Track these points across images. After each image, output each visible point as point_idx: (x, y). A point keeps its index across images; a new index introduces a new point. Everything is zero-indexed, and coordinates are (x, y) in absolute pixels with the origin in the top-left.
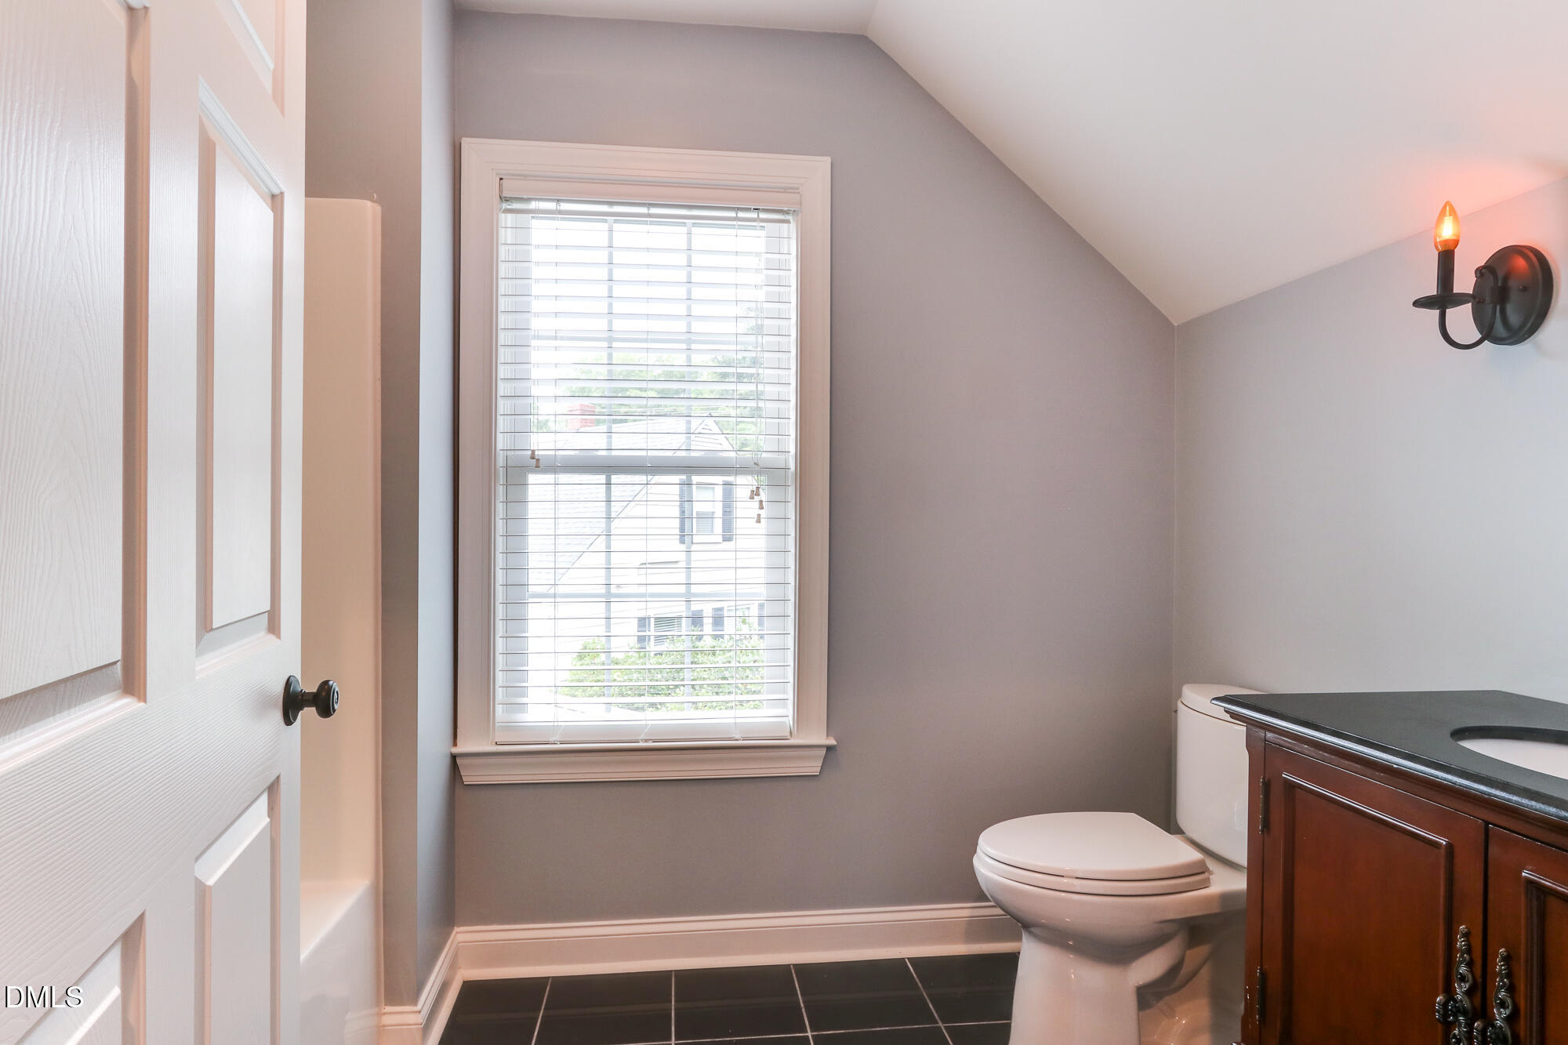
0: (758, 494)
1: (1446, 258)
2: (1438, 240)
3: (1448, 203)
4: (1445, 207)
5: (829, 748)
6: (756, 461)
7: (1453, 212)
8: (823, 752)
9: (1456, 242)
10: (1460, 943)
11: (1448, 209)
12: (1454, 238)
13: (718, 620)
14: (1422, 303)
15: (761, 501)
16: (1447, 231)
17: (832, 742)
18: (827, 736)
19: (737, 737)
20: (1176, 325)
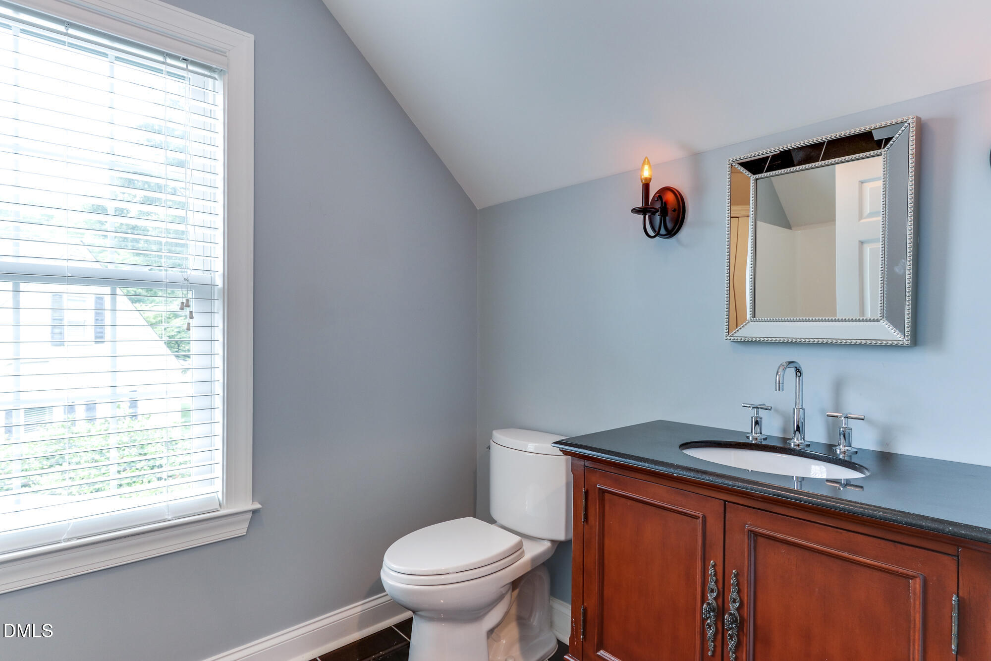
0: (188, 306)
1: (646, 187)
2: (643, 177)
3: (646, 157)
4: (645, 159)
5: (255, 512)
6: (186, 278)
7: (649, 163)
8: (250, 515)
9: (650, 179)
10: (711, 571)
11: (646, 161)
12: (650, 177)
13: (90, 406)
14: (636, 211)
15: (191, 312)
16: (646, 173)
17: (257, 506)
18: (253, 501)
19: (170, 518)
20: (478, 209)
